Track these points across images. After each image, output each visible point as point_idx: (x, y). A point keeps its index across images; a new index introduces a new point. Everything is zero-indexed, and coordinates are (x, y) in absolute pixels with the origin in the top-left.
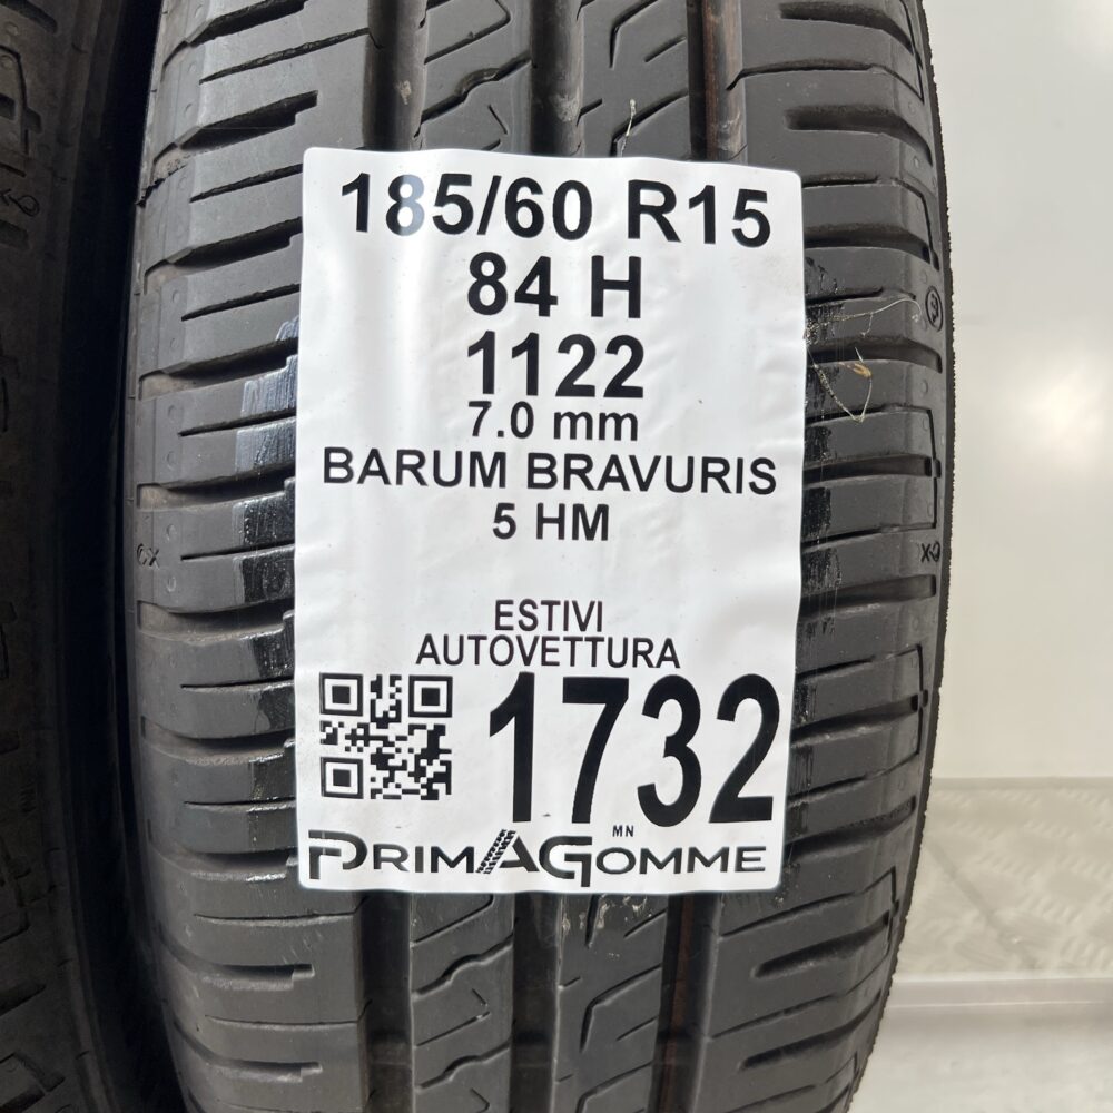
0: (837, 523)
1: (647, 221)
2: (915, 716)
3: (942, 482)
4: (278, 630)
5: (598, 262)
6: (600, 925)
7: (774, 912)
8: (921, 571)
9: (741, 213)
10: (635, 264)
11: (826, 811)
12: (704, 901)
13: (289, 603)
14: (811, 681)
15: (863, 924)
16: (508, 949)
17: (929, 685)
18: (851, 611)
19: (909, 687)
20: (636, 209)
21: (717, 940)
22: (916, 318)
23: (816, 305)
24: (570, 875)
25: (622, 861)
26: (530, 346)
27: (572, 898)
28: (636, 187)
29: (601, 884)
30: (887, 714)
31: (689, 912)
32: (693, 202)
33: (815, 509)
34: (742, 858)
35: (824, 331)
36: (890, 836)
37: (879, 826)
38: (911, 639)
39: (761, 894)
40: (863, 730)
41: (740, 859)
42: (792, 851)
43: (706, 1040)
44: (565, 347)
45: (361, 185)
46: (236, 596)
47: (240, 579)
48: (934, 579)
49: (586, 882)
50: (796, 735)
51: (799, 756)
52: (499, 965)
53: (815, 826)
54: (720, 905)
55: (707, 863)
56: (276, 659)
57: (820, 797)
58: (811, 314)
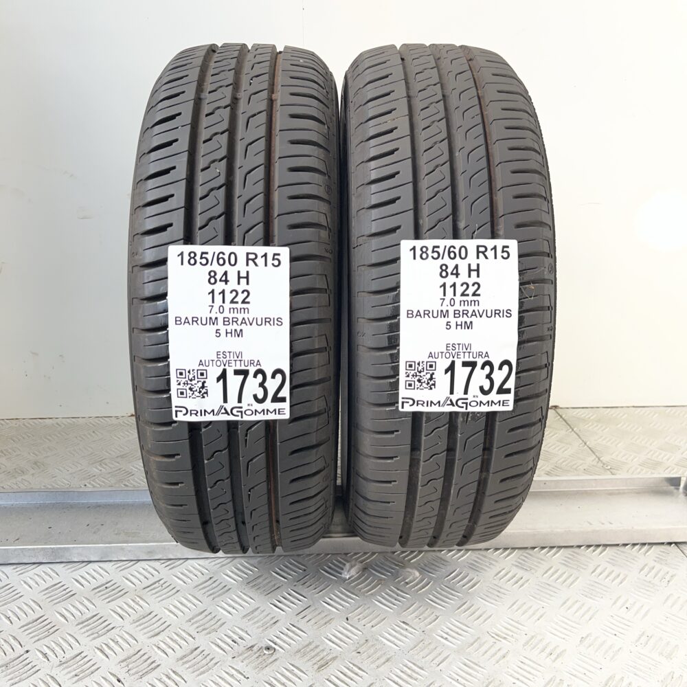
0: (526, 324)
1: (481, 255)
2: (546, 369)
3: (553, 312)
4: (396, 351)
5: (469, 265)
6: (469, 419)
7: (511, 416)
8: (547, 334)
9: (503, 252)
10: (478, 265)
11: (524, 392)
12: (494, 413)
13: (398, 345)
14: (520, 361)
15: (534, 420)
16: (447, 425)
17: (550, 361)
18: (530, 344)
19: (545, 361)
20: (478, 252)
21: (498, 423)
22: (546, 273)
23: (521, 272)
24: (463, 407)
25: (475, 404)
26: (454, 285)
27: (463, 413)
28: (478, 247)
29: (470, 409)
30: (539, 368)
31: (491, 416)
32: (492, 250)
33: (521, 321)
34: (504, 403)
35: (523, 279)
36: (541, 398)
37: (537, 396)
38: (545, 350)
39: (508, 411)
40: (533, 372)
41: (503, 403)
42: (516, 401)
43: (495, 450)
44: (462, 285)
45: (414, 249)
46: (386, 344)
47: (387, 340)
48: (551, 336)
49: (466, 409)
50: (517, 373)
51: (517, 378)
52: (445, 430)
53: (521, 395)
54: (498, 414)
55: (495, 404)
56: (395, 358)
57: (522, 388)
58: (520, 275)
